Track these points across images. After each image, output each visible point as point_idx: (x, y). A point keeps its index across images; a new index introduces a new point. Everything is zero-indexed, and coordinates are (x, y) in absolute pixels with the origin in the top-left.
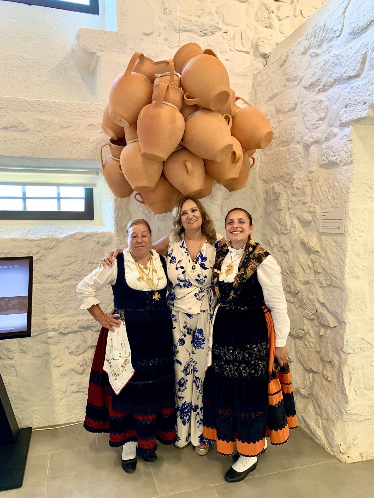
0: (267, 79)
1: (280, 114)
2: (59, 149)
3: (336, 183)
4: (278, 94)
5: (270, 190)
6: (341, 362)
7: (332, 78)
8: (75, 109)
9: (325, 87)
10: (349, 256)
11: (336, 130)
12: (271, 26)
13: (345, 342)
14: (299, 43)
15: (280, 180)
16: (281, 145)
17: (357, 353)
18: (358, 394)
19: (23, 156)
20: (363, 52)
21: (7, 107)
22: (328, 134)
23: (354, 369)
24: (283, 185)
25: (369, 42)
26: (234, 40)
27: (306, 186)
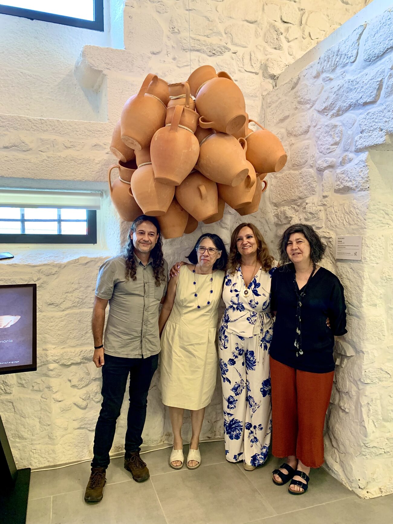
0: (277, 101)
1: (292, 136)
2: (63, 170)
3: (352, 209)
4: (289, 116)
5: (281, 213)
6: (359, 393)
7: (347, 103)
8: (79, 128)
9: (340, 111)
10: (367, 283)
11: (351, 155)
12: (281, 47)
13: (363, 372)
14: (311, 67)
15: (292, 204)
16: (292, 168)
17: (375, 383)
18: (376, 426)
19: (25, 177)
20: (379, 79)
21: (8, 125)
22: (343, 159)
23: (372, 401)
24: (295, 209)
25: (385, 69)
26: (243, 60)
27: (320, 210)
